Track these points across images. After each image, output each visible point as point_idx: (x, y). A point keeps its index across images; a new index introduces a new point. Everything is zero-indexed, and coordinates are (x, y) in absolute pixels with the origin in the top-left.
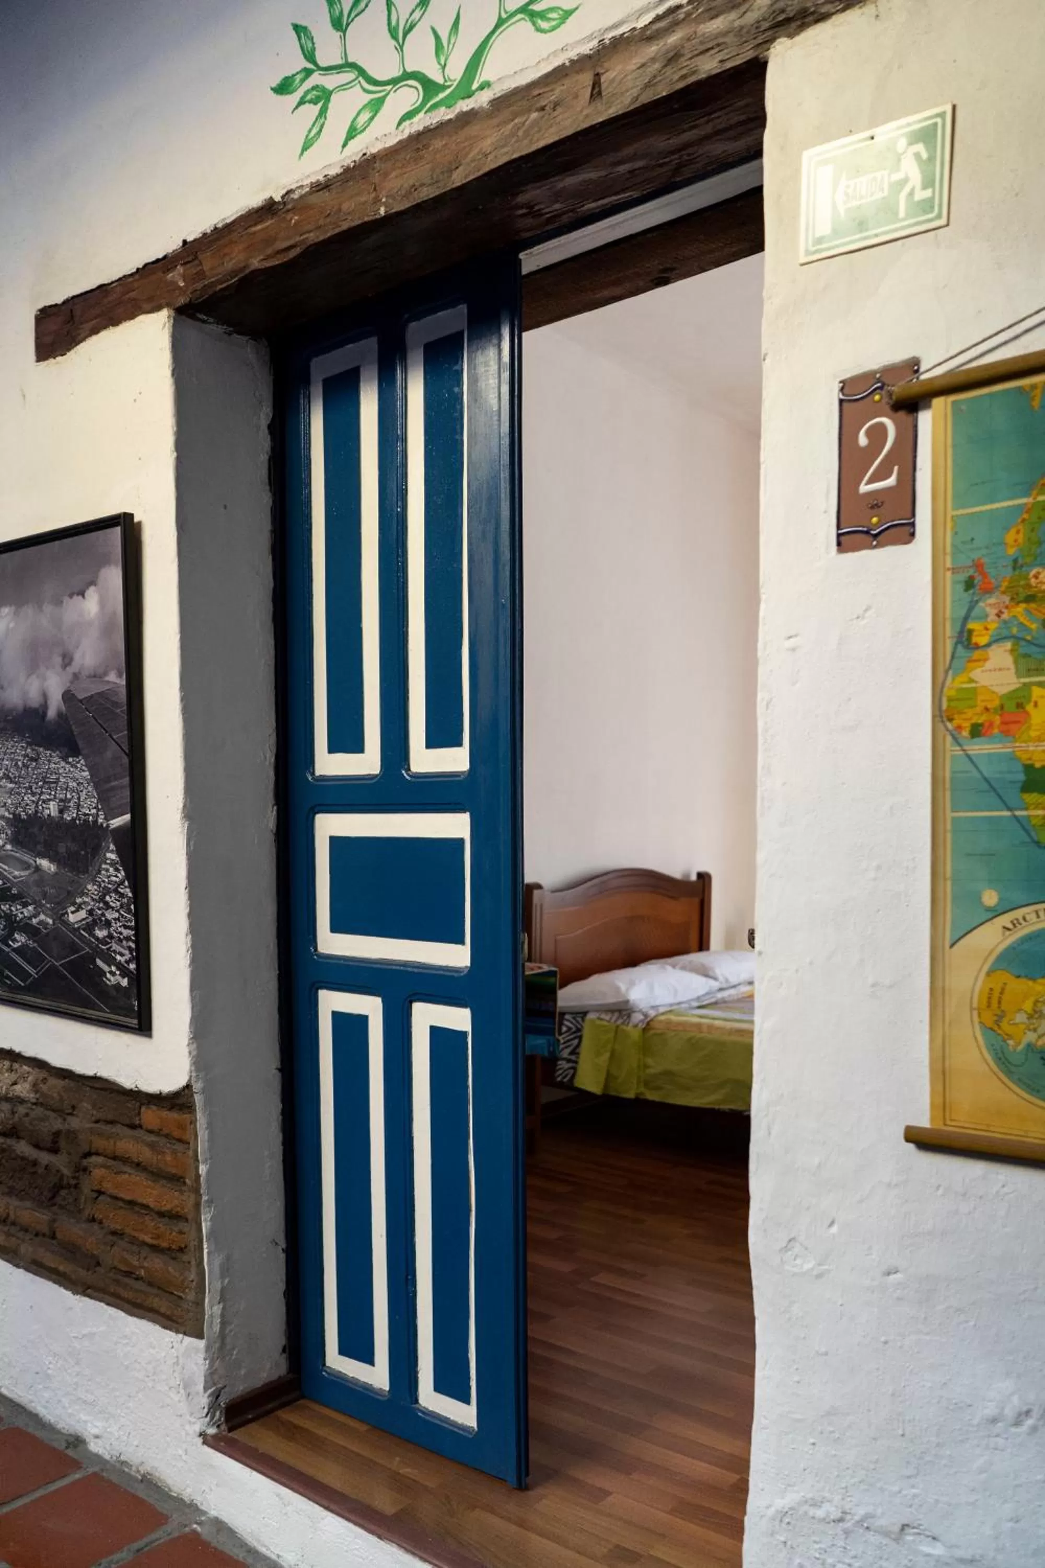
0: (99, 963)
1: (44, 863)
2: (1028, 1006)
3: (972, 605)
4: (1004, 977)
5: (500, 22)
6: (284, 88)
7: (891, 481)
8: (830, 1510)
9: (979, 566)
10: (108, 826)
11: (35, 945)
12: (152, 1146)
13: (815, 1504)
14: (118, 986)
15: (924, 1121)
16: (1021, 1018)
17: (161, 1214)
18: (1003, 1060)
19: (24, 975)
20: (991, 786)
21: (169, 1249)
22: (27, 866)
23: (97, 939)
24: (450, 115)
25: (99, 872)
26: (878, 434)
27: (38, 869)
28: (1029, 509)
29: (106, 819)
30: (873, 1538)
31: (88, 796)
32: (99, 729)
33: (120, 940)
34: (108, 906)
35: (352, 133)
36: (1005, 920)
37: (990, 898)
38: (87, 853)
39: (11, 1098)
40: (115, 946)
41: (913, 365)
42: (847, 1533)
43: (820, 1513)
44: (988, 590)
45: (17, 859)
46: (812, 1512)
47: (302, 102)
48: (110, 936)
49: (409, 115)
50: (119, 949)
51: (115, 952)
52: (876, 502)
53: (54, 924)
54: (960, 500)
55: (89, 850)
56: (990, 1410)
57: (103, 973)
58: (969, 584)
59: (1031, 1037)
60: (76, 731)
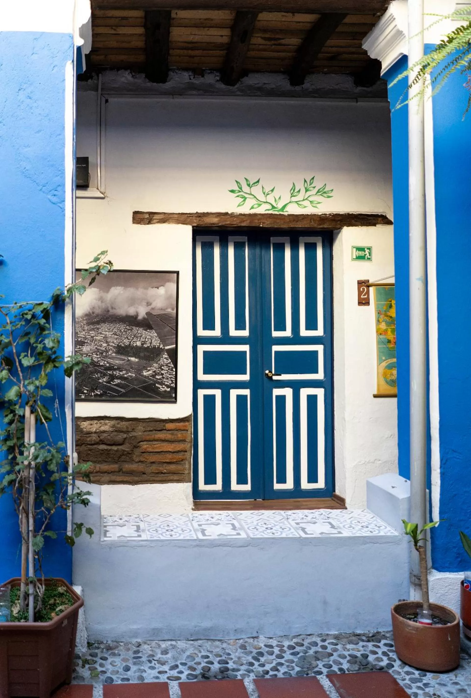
0: (157, 385)
1: (133, 359)
2: (390, 373)
3: (379, 316)
4: (387, 370)
5: (290, 202)
6: (232, 191)
7: (366, 297)
8: (363, 462)
9: (380, 311)
10: (164, 348)
11: (125, 382)
12: (172, 434)
13: (360, 462)
14: (165, 391)
15: (376, 393)
16: (389, 375)
17: (174, 452)
18: (387, 382)
19: (119, 392)
20: (383, 342)
21: (177, 462)
22: (124, 360)
23: (157, 379)
24: (278, 213)
25: (159, 360)
26: (364, 289)
27: (129, 360)
28: (386, 304)
29: (164, 346)
30: (370, 464)
31: (156, 340)
32: (161, 323)
33: (167, 378)
34: (162, 370)
35: (252, 208)
36: (386, 361)
37: (384, 358)
38: (154, 356)
39: (98, 432)
40: (164, 380)
41: (368, 281)
42: (366, 465)
43: (361, 463)
44: (381, 314)
45: (118, 358)
46: (359, 463)
47: (238, 196)
48: (163, 378)
49: (268, 210)
50: (166, 381)
51: (165, 382)
52: (364, 299)
53: (136, 375)
54: (377, 301)
55: (155, 355)
56: (386, 436)
57: (160, 388)
58: (379, 313)
59: (390, 378)
60: (151, 323)
